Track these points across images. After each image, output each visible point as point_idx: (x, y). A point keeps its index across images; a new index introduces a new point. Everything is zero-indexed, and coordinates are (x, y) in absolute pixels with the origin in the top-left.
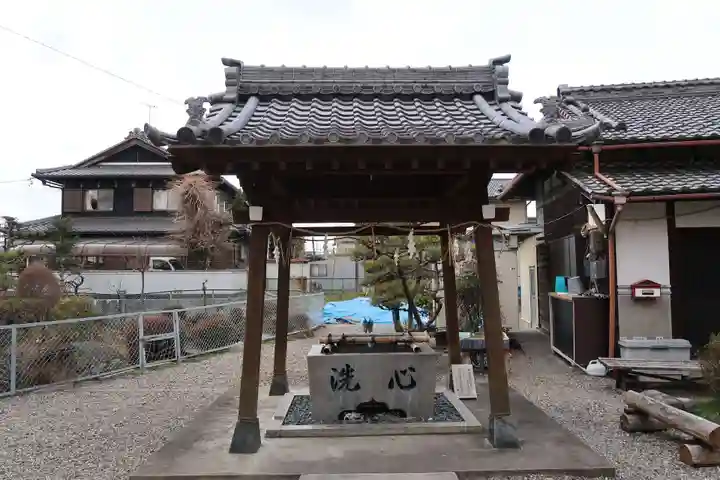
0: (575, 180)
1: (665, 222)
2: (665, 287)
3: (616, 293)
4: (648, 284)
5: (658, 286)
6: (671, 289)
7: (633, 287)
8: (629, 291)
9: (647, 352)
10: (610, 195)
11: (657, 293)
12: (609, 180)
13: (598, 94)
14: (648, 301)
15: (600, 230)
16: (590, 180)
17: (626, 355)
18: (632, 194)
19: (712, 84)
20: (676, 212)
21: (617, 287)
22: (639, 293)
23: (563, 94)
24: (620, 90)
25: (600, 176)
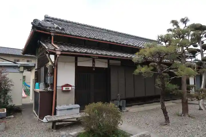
0: (44, 45)
1: (74, 63)
2: (73, 86)
3: (56, 89)
4: (67, 85)
5: (71, 86)
6: (75, 87)
7: (62, 87)
8: (61, 88)
9: (66, 111)
10: (55, 50)
11: (70, 88)
12: (56, 46)
13: (58, 21)
14: (68, 91)
15: (52, 65)
16: (50, 45)
17: (58, 113)
18: (63, 51)
19: (90, 27)
20: (78, 61)
21: (56, 87)
22: (64, 89)
23: (46, 18)
24: (65, 22)
25: (53, 44)
